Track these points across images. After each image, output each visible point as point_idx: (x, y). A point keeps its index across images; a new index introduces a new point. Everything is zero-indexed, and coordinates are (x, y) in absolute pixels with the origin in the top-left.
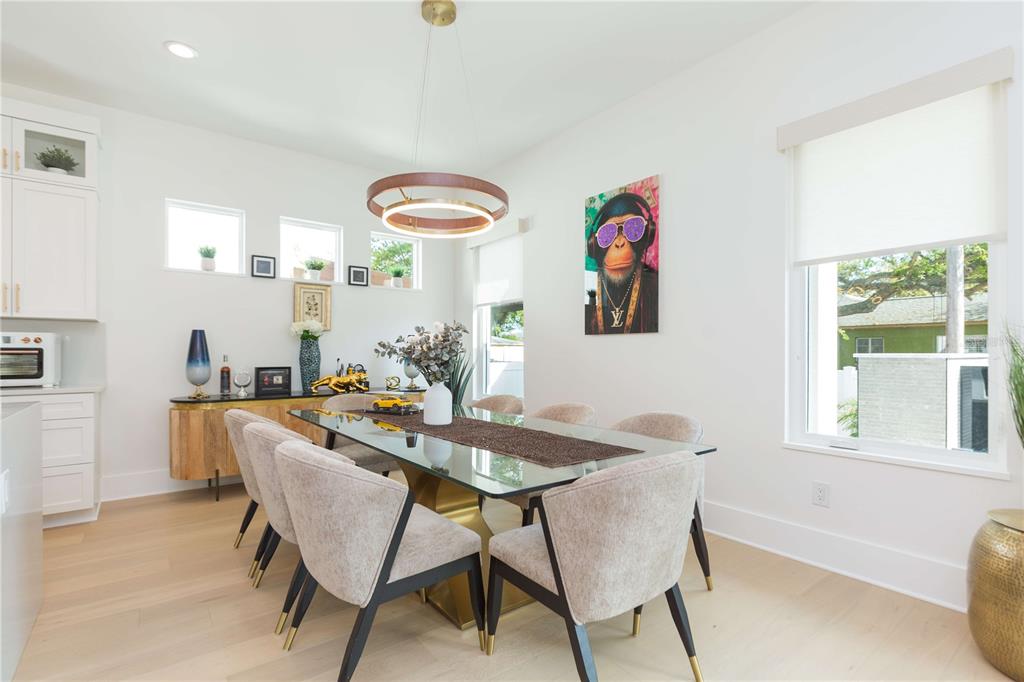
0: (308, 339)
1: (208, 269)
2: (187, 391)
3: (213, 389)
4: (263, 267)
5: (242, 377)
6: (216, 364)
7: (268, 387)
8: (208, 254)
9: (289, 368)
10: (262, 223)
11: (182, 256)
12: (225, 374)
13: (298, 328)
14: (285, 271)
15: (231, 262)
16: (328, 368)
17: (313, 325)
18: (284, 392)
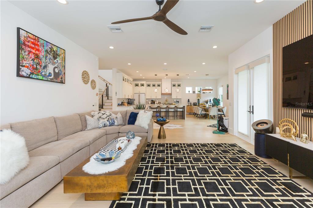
0: (198, 100)
1: (189, 93)
2: (188, 105)
3: (190, 105)
4: (194, 92)
5: (192, 103)
6: (190, 102)
7: (195, 104)
8: (189, 91)
9: (196, 103)
10: (194, 88)
11: (187, 92)
12: (191, 103)
13: (197, 99)
14: (196, 92)
15: (191, 92)
16: (201, 103)
17: (199, 98)
18: (196, 105)
